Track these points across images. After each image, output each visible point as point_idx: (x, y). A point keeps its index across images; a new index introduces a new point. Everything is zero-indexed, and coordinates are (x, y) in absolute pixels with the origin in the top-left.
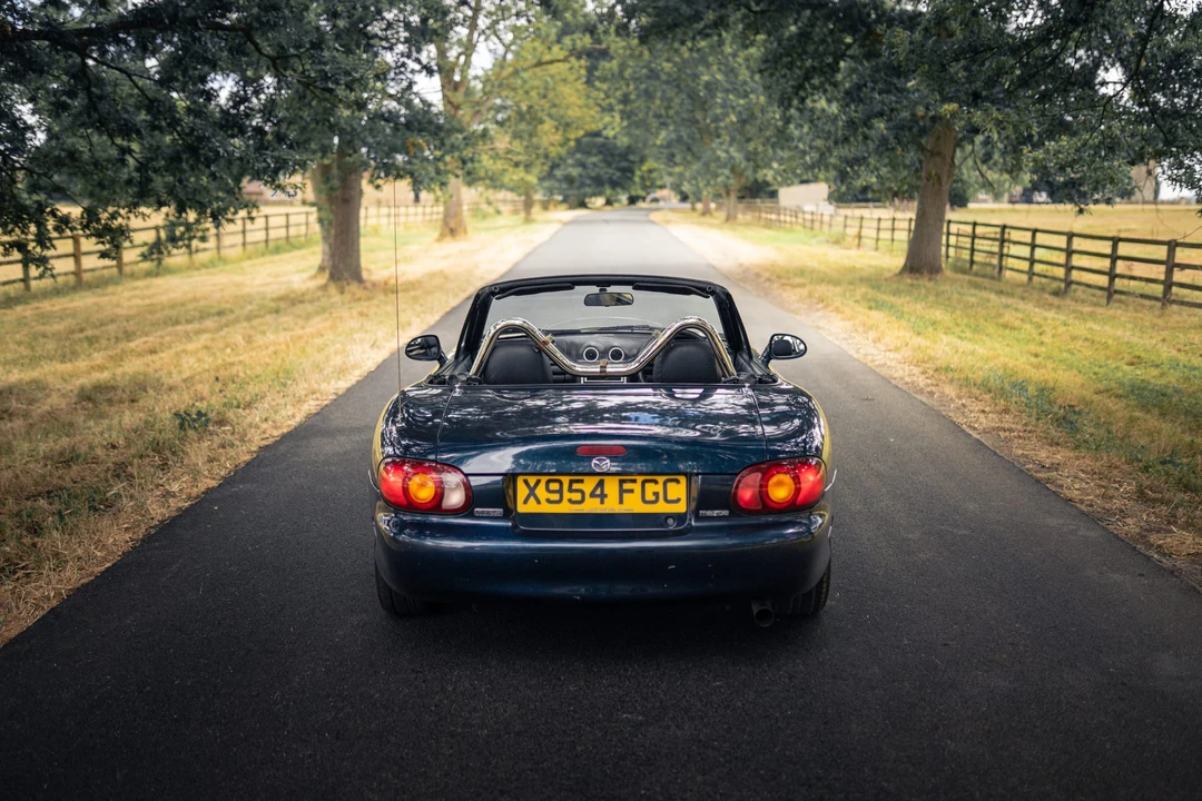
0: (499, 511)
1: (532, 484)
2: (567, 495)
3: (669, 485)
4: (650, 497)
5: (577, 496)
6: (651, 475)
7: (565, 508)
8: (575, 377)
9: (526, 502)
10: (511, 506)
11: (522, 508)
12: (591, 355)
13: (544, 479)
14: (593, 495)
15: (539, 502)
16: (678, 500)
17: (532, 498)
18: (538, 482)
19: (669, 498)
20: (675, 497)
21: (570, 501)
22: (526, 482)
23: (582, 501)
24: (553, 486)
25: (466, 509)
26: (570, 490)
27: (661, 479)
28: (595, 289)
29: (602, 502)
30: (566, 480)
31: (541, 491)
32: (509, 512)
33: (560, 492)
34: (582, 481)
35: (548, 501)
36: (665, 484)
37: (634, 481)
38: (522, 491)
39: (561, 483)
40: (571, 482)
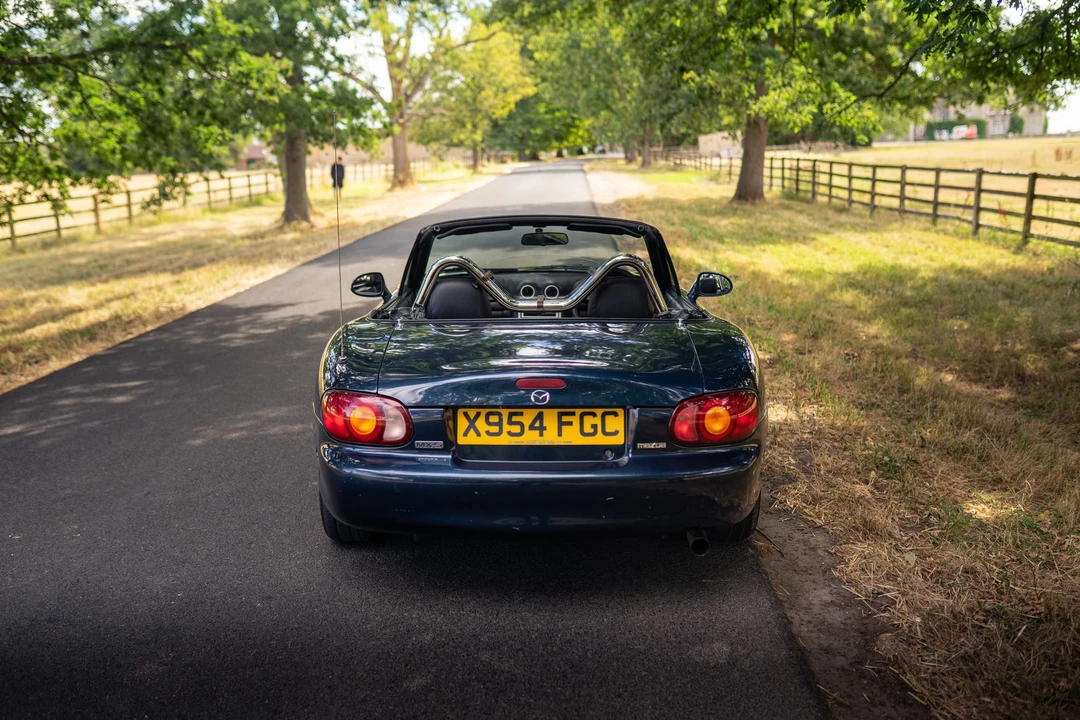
0: (439, 444)
1: (472, 418)
2: (506, 427)
3: (608, 418)
4: (588, 429)
5: (516, 429)
6: (588, 408)
7: (504, 440)
8: (513, 313)
9: (465, 434)
10: (450, 437)
11: (462, 440)
12: (528, 292)
13: (484, 412)
14: (532, 427)
15: (479, 434)
16: (616, 433)
17: (472, 431)
18: (478, 414)
19: (607, 430)
20: (613, 430)
21: (510, 433)
22: (466, 414)
23: (521, 433)
24: (494, 419)
25: (406, 443)
26: (510, 423)
27: (599, 412)
28: (531, 230)
29: (541, 435)
30: (505, 413)
31: (481, 424)
32: (450, 445)
33: (500, 424)
34: (521, 414)
35: (488, 433)
36: (603, 416)
37: (573, 414)
38: (462, 424)
39: (500, 415)
40: (511, 415)
